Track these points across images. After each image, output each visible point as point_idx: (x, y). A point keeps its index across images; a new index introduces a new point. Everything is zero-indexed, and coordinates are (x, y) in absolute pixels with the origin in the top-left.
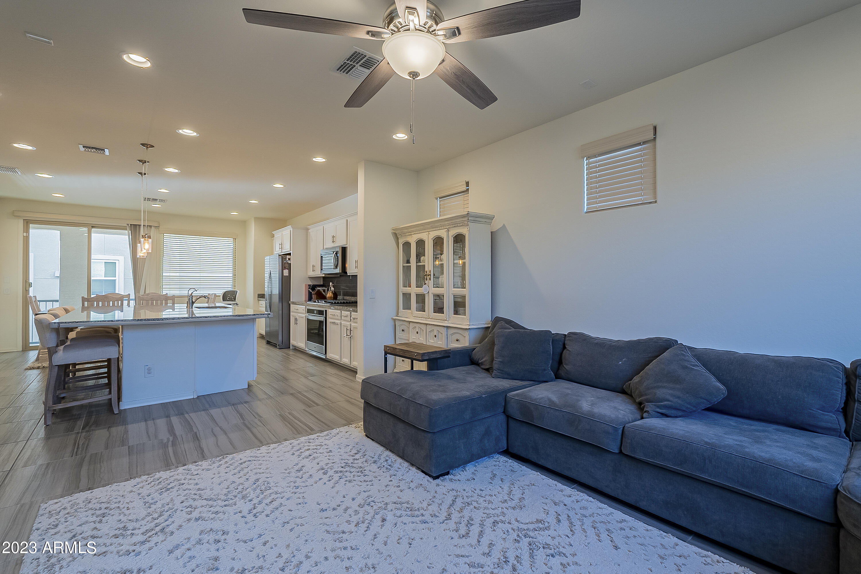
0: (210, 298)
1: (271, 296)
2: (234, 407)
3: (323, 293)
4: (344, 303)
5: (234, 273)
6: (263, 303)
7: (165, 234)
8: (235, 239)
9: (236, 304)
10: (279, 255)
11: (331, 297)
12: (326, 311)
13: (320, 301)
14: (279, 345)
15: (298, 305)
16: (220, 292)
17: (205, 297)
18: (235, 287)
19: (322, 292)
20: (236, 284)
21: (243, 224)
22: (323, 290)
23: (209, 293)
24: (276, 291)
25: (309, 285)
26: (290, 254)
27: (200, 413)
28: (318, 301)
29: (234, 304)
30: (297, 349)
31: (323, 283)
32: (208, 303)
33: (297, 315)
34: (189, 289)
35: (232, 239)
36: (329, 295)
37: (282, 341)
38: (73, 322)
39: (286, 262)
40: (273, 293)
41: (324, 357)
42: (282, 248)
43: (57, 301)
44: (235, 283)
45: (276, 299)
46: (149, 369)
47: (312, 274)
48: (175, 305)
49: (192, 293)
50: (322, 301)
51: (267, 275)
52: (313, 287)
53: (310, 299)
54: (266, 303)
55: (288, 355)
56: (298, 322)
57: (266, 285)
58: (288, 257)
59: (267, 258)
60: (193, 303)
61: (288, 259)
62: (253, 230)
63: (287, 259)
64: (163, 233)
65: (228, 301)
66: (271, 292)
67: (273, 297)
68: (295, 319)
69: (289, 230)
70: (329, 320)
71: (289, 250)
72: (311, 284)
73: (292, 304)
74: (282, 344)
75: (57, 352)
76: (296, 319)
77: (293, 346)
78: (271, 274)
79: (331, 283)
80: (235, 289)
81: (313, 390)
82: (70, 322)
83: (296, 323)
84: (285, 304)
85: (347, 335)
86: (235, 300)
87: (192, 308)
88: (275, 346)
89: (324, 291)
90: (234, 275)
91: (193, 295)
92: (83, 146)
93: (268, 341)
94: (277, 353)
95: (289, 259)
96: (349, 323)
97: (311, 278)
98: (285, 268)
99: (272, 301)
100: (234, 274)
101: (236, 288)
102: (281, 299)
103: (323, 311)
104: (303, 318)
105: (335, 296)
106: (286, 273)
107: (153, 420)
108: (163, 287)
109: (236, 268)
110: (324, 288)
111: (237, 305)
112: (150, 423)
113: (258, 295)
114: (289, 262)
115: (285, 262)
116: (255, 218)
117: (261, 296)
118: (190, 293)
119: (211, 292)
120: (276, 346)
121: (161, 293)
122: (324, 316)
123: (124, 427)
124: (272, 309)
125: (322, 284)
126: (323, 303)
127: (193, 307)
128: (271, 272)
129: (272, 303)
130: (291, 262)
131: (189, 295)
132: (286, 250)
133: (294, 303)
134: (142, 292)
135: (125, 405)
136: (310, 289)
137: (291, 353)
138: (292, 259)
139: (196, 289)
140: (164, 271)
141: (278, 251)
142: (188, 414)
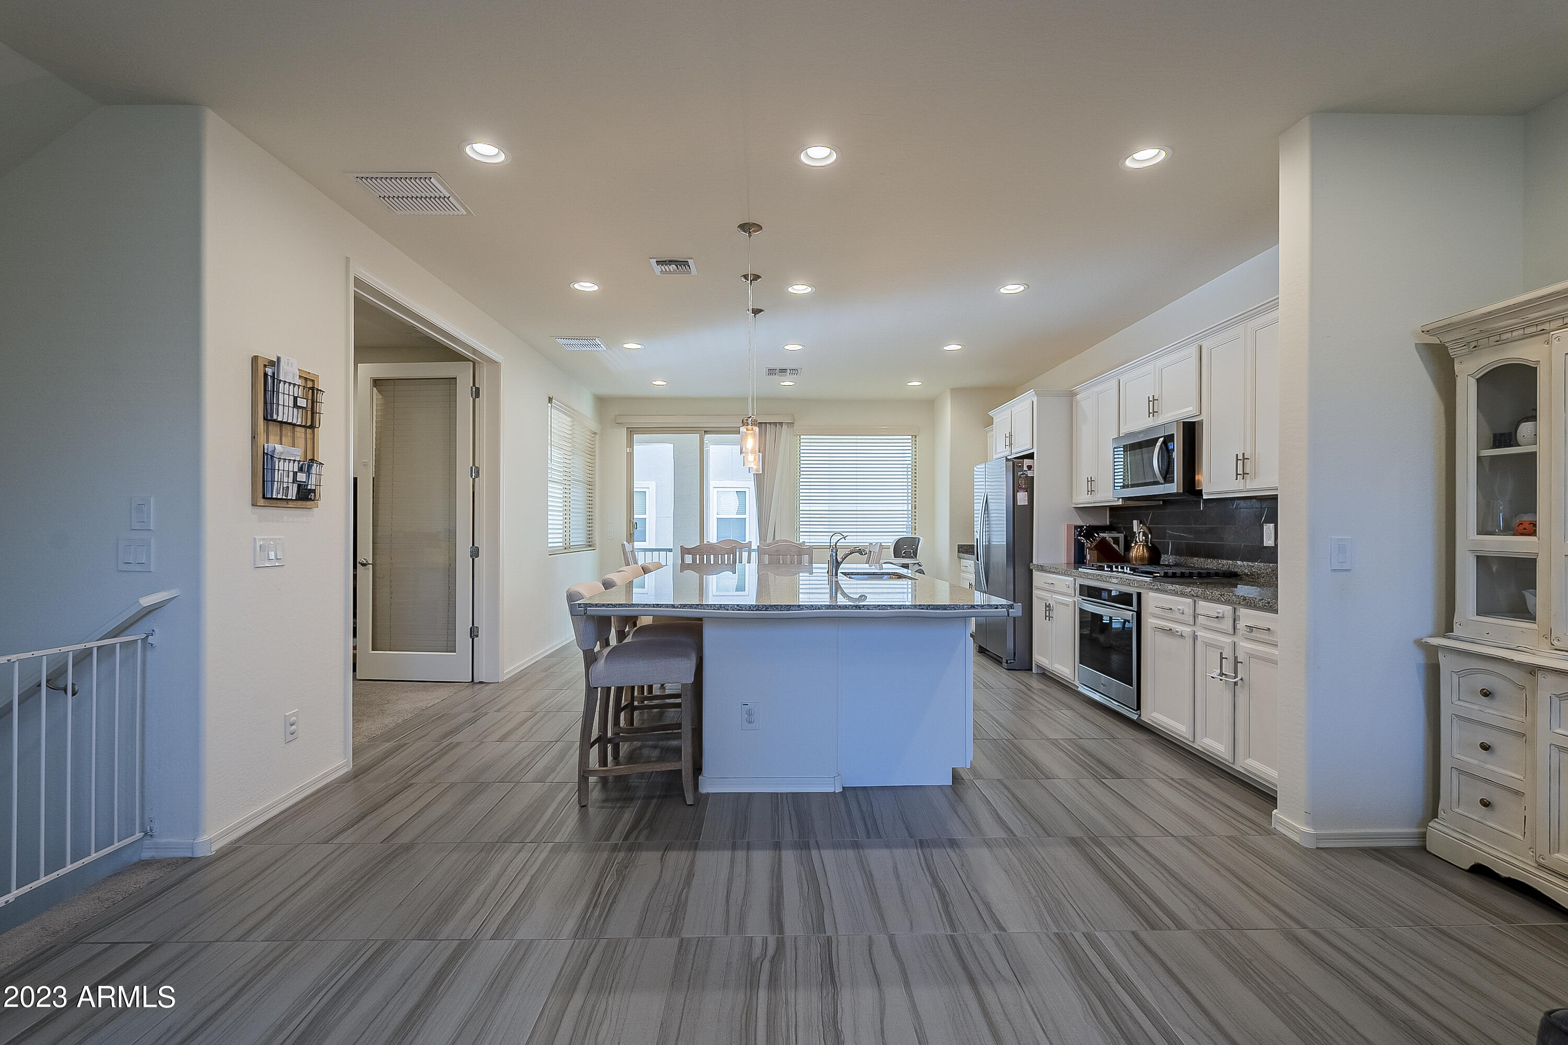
0: (872, 553)
1: (988, 548)
2: (923, 852)
3: (1114, 545)
4: (1183, 575)
5: (914, 503)
6: (969, 563)
7: (802, 437)
8: (916, 437)
9: (918, 563)
10: (1007, 460)
11: (1142, 559)
12: (1139, 595)
13: (1117, 567)
14: (1007, 661)
15: (1053, 573)
16: (890, 540)
17: (860, 552)
18: (915, 530)
19: (1112, 544)
20: (917, 525)
21: (929, 405)
22: (1112, 538)
23: (871, 541)
24: (1000, 538)
25: (1076, 527)
26: (1031, 456)
27: (843, 851)
28: (1111, 567)
29: (915, 564)
30: (1046, 676)
31: (1110, 522)
32: (867, 562)
33: (1053, 598)
34: (832, 534)
35: (910, 437)
36: (1138, 551)
37: (1015, 653)
38: (608, 604)
39: (1024, 474)
40: (993, 543)
41: (1135, 717)
42: (1011, 444)
43: (670, 550)
44: (915, 523)
45: (1000, 557)
46: (750, 713)
47: (1084, 499)
48: (814, 565)
49: (836, 544)
50: (1122, 568)
51: (979, 507)
52: (1089, 532)
53: (1080, 560)
54: (976, 566)
55: (1029, 687)
56: (1053, 614)
57: (977, 528)
58: (1027, 462)
59: (979, 469)
60: (838, 564)
61: (1028, 466)
62: (948, 415)
63: (1025, 468)
64: (800, 434)
65: (903, 557)
66: (989, 542)
67: (993, 552)
68: (1046, 606)
69: (1029, 402)
70: (1149, 622)
71: (1029, 446)
72: (1080, 523)
73: (1038, 570)
74: (1014, 660)
75: (596, 660)
76: (1048, 607)
77: (1038, 666)
78: (990, 505)
79: (1135, 522)
80: (915, 533)
81: (1136, 839)
82: (603, 605)
83: (1049, 617)
84: (1020, 571)
85: (1222, 674)
86: (916, 557)
87: (836, 574)
88: (997, 660)
89: (1116, 541)
90: (913, 508)
91: (838, 544)
92: (657, 262)
93: (980, 647)
94: (999, 678)
95: (1030, 467)
96: (1228, 640)
97: (1083, 510)
98: (1020, 489)
99: (991, 562)
100: (913, 506)
101: (917, 532)
102: (1011, 558)
103: (1131, 595)
104: (1068, 605)
105: (1154, 556)
106: (1022, 498)
107: (748, 849)
108: (801, 530)
109: (917, 493)
110: (1115, 535)
111: (920, 565)
112: (741, 854)
113: (958, 548)
114: (1029, 474)
115: (1020, 473)
116: (952, 389)
117: (966, 550)
118: (834, 540)
119: (874, 539)
120: (1002, 663)
121: (797, 541)
122: (1135, 607)
123: (691, 853)
124: (990, 576)
125: (1108, 523)
126: (1126, 573)
127: (839, 572)
128: (989, 501)
129: (991, 565)
130: (1035, 474)
131: (832, 544)
132: (1022, 446)
133: (1042, 569)
134: (770, 540)
135: (709, 785)
136: (1081, 536)
137: (1035, 684)
138: (1035, 468)
139: (845, 534)
140: (801, 502)
141: (1000, 451)
142: (819, 849)
